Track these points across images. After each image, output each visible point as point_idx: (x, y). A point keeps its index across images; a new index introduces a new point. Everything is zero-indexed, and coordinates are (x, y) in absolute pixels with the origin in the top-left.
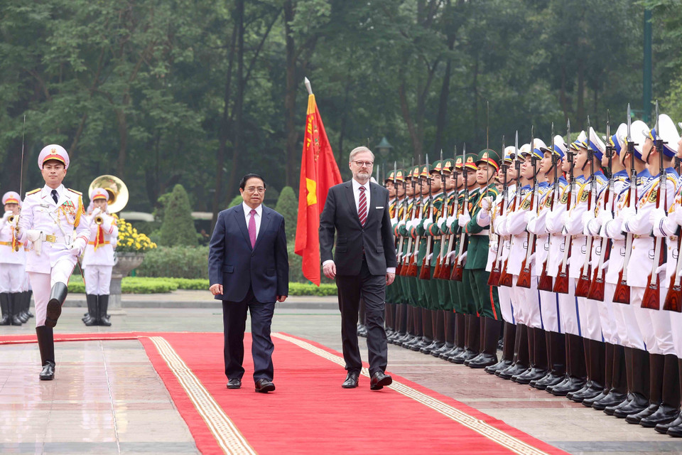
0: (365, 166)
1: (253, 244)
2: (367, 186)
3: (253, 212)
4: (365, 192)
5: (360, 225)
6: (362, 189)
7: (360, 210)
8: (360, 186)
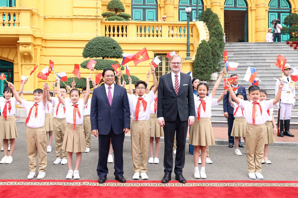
0: (176, 65)
1: (111, 103)
2: (179, 74)
3: (110, 88)
4: (178, 77)
5: (176, 95)
6: (176, 76)
7: (175, 87)
8: (175, 74)
